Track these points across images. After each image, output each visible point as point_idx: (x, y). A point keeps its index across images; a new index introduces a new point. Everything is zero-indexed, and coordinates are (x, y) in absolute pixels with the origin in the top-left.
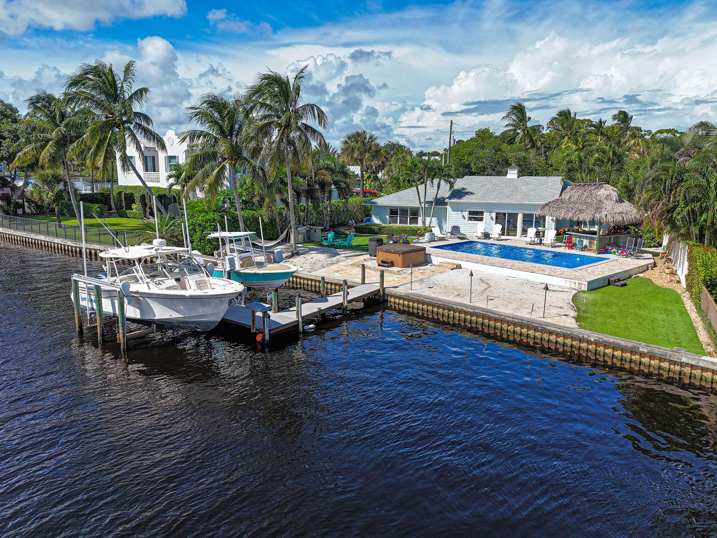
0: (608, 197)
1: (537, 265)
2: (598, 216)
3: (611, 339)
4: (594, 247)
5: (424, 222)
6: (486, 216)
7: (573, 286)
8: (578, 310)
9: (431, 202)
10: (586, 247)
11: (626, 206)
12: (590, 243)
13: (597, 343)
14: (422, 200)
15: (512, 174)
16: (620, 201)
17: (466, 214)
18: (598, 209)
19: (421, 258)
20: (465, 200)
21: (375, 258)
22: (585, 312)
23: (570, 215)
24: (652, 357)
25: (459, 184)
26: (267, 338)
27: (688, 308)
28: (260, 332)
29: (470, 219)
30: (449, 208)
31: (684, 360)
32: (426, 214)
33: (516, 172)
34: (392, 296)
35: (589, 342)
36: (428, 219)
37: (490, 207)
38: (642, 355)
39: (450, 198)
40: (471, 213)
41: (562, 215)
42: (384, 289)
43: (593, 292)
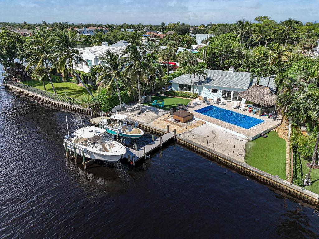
0: (266, 93)
1: (235, 126)
2: (261, 102)
4: (259, 113)
5: (193, 92)
6: (219, 91)
7: (247, 138)
8: (246, 152)
9: (196, 83)
10: (256, 112)
11: (274, 97)
12: (258, 111)
14: (193, 81)
15: (231, 70)
16: (271, 95)
17: (211, 90)
18: (262, 99)
19: (190, 117)
20: (210, 84)
21: (173, 116)
22: (248, 154)
24: (268, 178)
26: (134, 164)
27: (287, 151)
28: (131, 161)
29: (212, 92)
30: (203, 87)
31: (278, 181)
32: (194, 88)
33: (233, 70)
34: (178, 139)
36: (195, 90)
37: (220, 88)
42: (176, 136)
43: (253, 141)
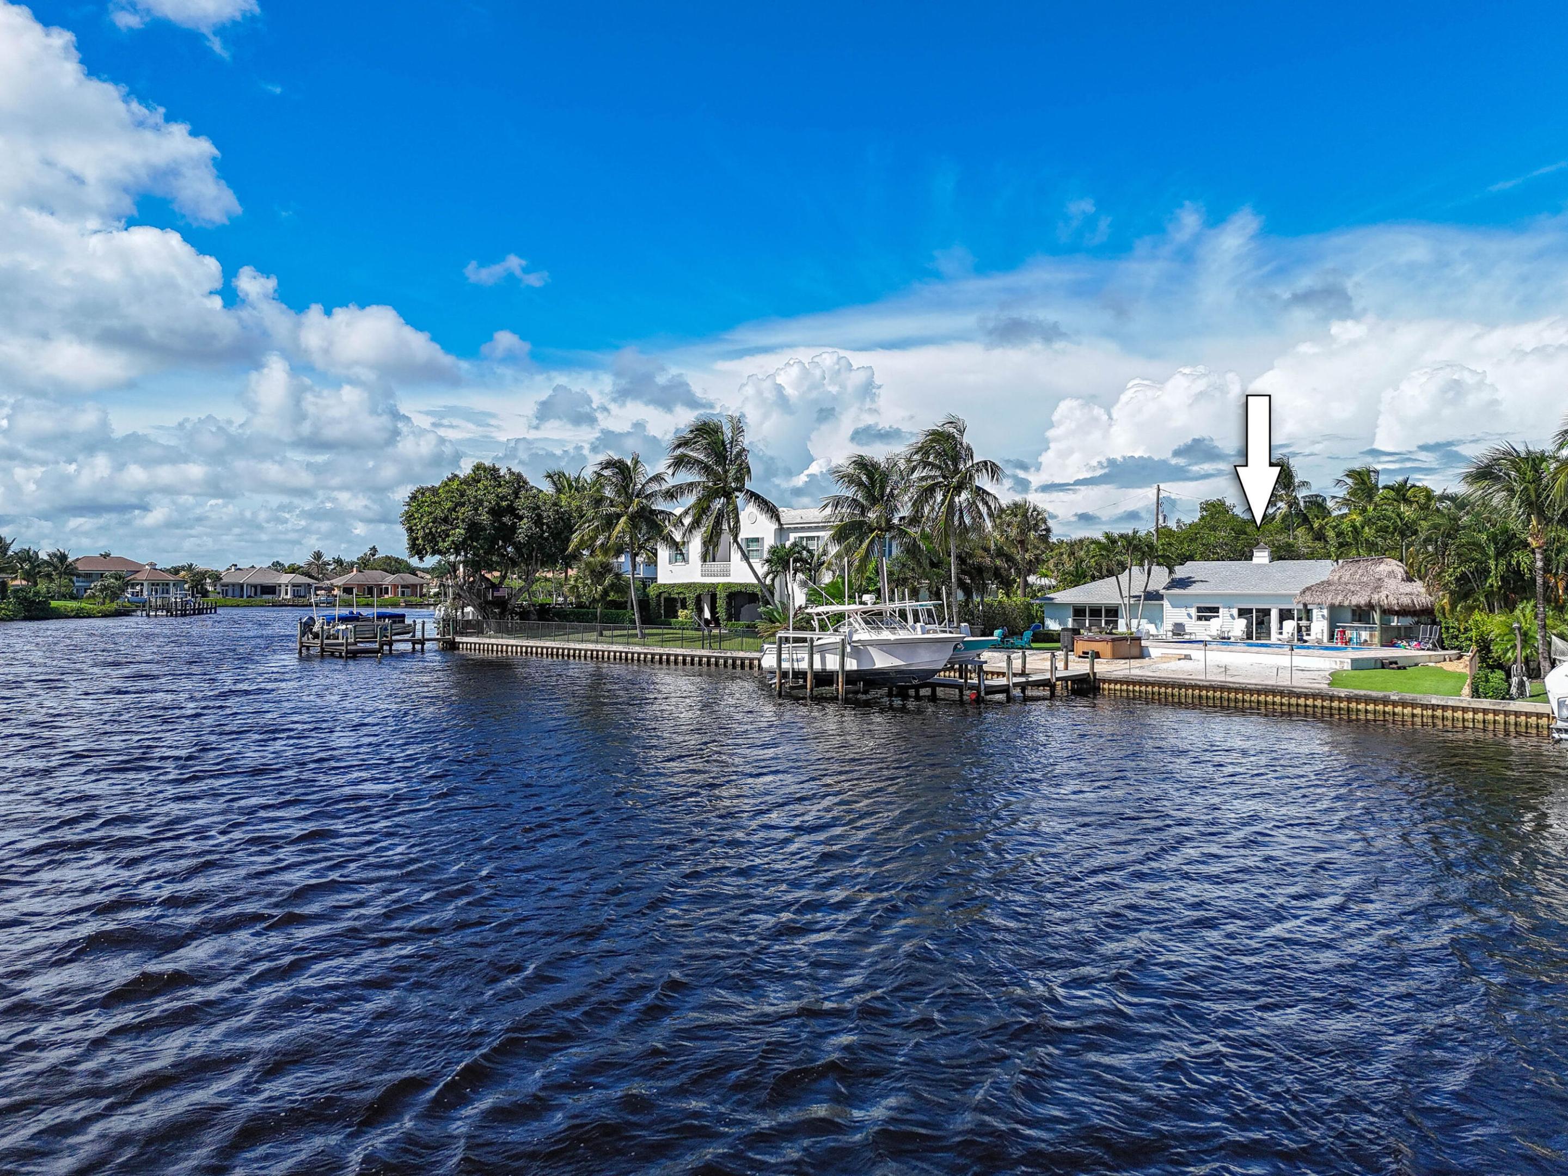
0: (1391, 574)
2: (1376, 597)
3: (1362, 693)
5: (1128, 626)
6: (1223, 612)
8: (1332, 680)
9: (1138, 597)
10: (1366, 641)
11: (1418, 587)
12: (1371, 636)
13: (1349, 699)
14: (1125, 593)
15: (1261, 557)
16: (1409, 579)
17: (1193, 612)
18: (1377, 589)
19: (1135, 651)
20: (1191, 590)
23: (1340, 598)
24: (1404, 704)
25: (1181, 572)
29: (1200, 618)
30: (1166, 603)
31: (1434, 702)
32: (1133, 615)
33: (1266, 554)
34: (1104, 681)
35: (1340, 699)
36: (1134, 622)
37: (1229, 600)
38: (1395, 704)
39: (1167, 588)
40: (1199, 610)
41: (1329, 599)
42: (1095, 674)
43: (1355, 666)
